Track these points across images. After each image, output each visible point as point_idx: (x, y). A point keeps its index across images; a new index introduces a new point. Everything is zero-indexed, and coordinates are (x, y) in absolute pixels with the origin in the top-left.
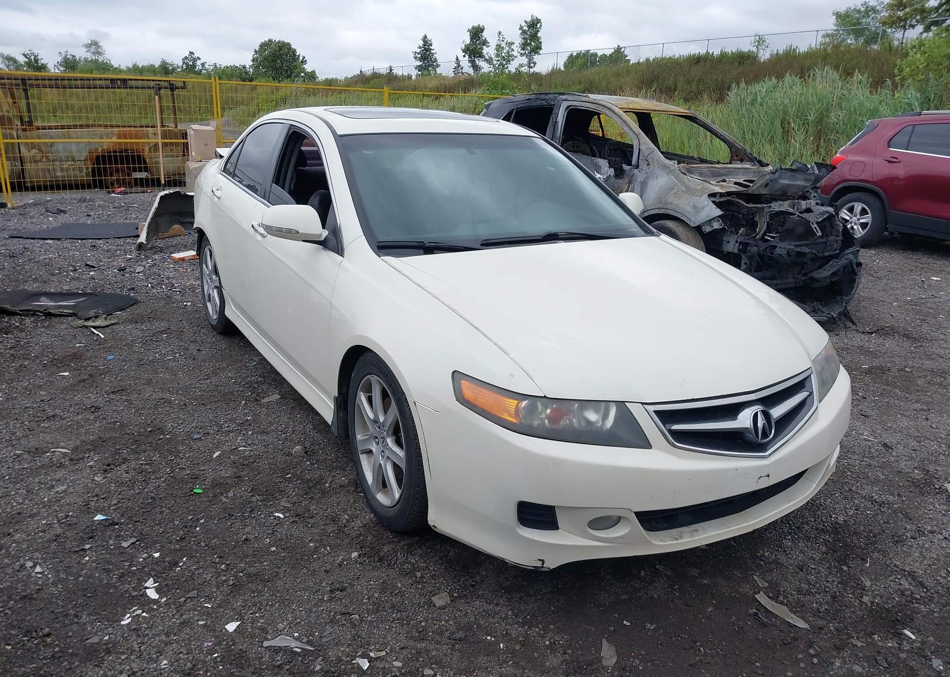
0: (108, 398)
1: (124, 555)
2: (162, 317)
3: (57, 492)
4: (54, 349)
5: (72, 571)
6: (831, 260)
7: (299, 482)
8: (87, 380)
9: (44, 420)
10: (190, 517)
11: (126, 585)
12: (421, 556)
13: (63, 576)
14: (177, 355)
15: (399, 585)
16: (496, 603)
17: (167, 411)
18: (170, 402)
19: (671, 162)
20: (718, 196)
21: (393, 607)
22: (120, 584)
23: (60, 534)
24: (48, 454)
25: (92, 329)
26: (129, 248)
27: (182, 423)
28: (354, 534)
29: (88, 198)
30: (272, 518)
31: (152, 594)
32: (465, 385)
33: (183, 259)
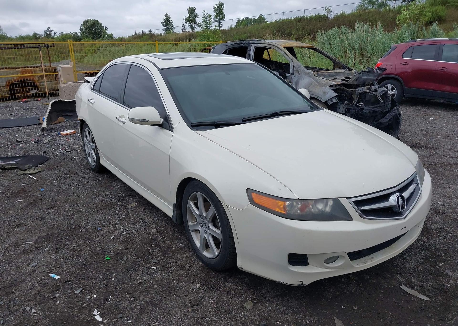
0: (47, 212)
1: (78, 298)
2: (64, 166)
3: (33, 266)
4: (11, 188)
5: (52, 310)
6: (387, 114)
7: (159, 248)
8: (33, 203)
9: (16, 227)
10: (108, 273)
11: (83, 315)
12: (232, 283)
13: (48, 313)
14: (77, 186)
15: (225, 300)
16: (276, 304)
17: (80, 216)
18: (80, 211)
19: (309, 71)
20: (334, 86)
21: (225, 311)
22: (79, 314)
23: (40, 290)
24: (23, 246)
25: (29, 175)
26: (37, 130)
27: (89, 222)
28: (194, 274)
29: (9, 105)
30: (150, 269)
31: (99, 318)
32: (254, 195)
33: (68, 135)
